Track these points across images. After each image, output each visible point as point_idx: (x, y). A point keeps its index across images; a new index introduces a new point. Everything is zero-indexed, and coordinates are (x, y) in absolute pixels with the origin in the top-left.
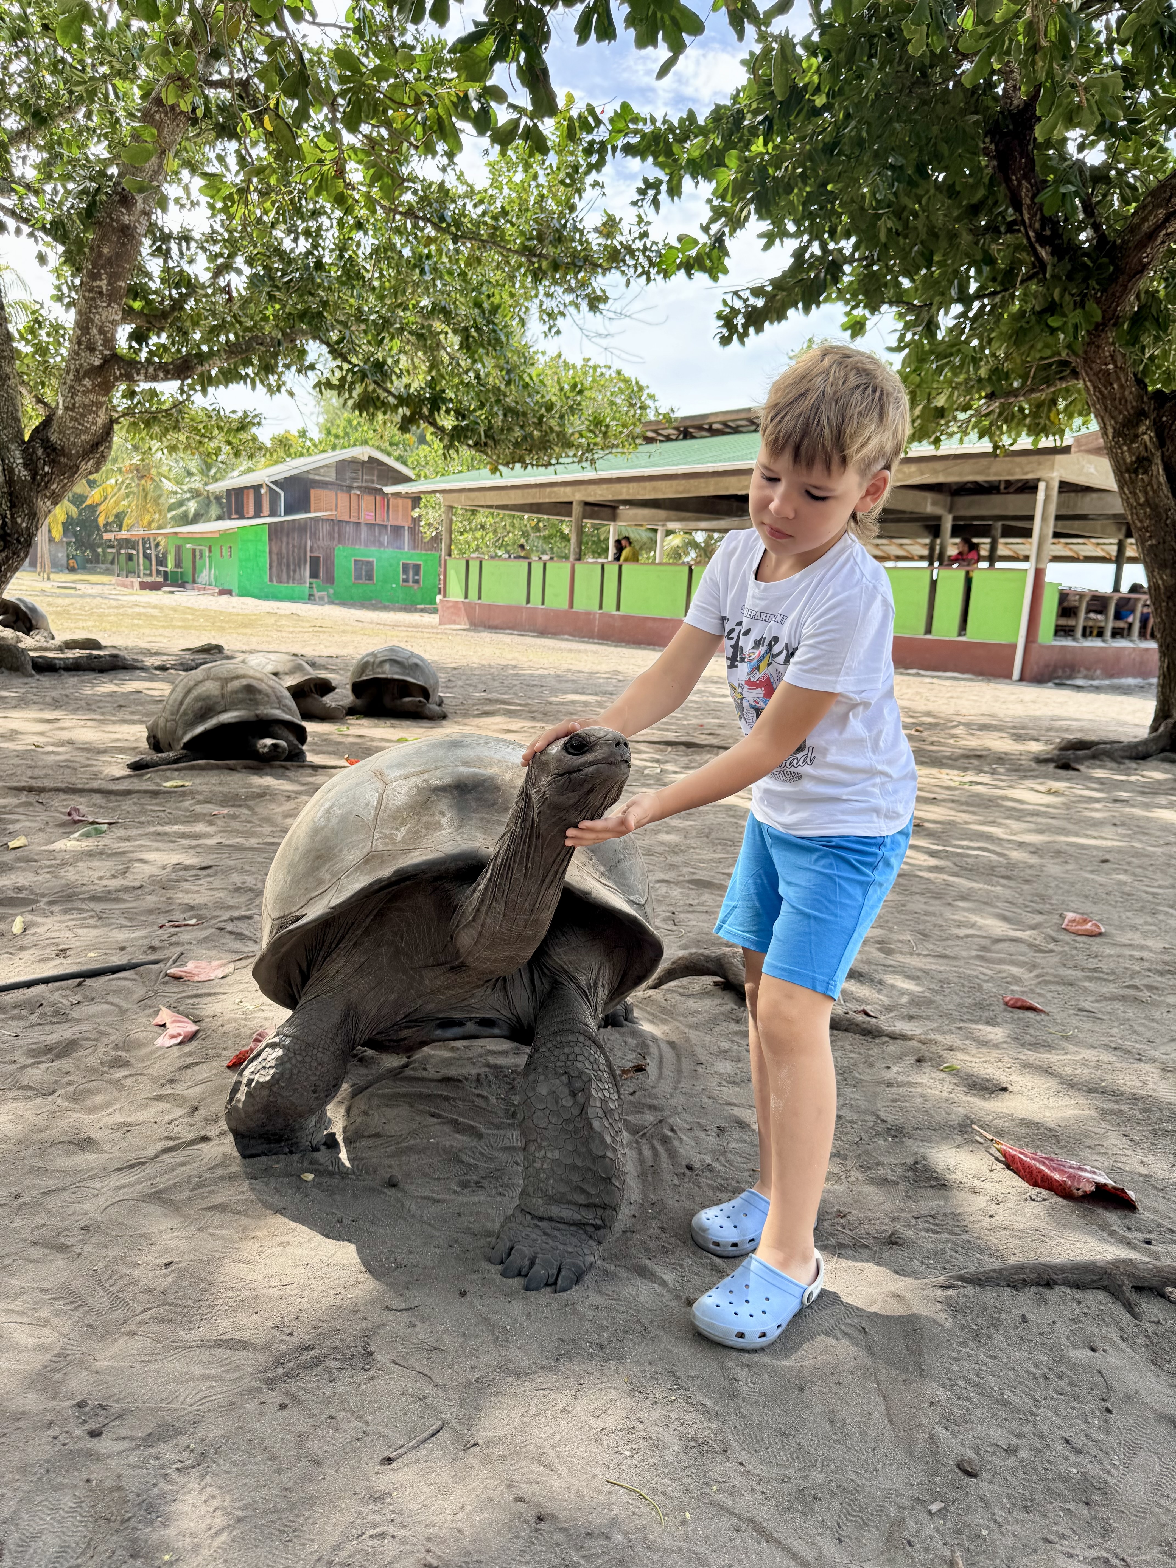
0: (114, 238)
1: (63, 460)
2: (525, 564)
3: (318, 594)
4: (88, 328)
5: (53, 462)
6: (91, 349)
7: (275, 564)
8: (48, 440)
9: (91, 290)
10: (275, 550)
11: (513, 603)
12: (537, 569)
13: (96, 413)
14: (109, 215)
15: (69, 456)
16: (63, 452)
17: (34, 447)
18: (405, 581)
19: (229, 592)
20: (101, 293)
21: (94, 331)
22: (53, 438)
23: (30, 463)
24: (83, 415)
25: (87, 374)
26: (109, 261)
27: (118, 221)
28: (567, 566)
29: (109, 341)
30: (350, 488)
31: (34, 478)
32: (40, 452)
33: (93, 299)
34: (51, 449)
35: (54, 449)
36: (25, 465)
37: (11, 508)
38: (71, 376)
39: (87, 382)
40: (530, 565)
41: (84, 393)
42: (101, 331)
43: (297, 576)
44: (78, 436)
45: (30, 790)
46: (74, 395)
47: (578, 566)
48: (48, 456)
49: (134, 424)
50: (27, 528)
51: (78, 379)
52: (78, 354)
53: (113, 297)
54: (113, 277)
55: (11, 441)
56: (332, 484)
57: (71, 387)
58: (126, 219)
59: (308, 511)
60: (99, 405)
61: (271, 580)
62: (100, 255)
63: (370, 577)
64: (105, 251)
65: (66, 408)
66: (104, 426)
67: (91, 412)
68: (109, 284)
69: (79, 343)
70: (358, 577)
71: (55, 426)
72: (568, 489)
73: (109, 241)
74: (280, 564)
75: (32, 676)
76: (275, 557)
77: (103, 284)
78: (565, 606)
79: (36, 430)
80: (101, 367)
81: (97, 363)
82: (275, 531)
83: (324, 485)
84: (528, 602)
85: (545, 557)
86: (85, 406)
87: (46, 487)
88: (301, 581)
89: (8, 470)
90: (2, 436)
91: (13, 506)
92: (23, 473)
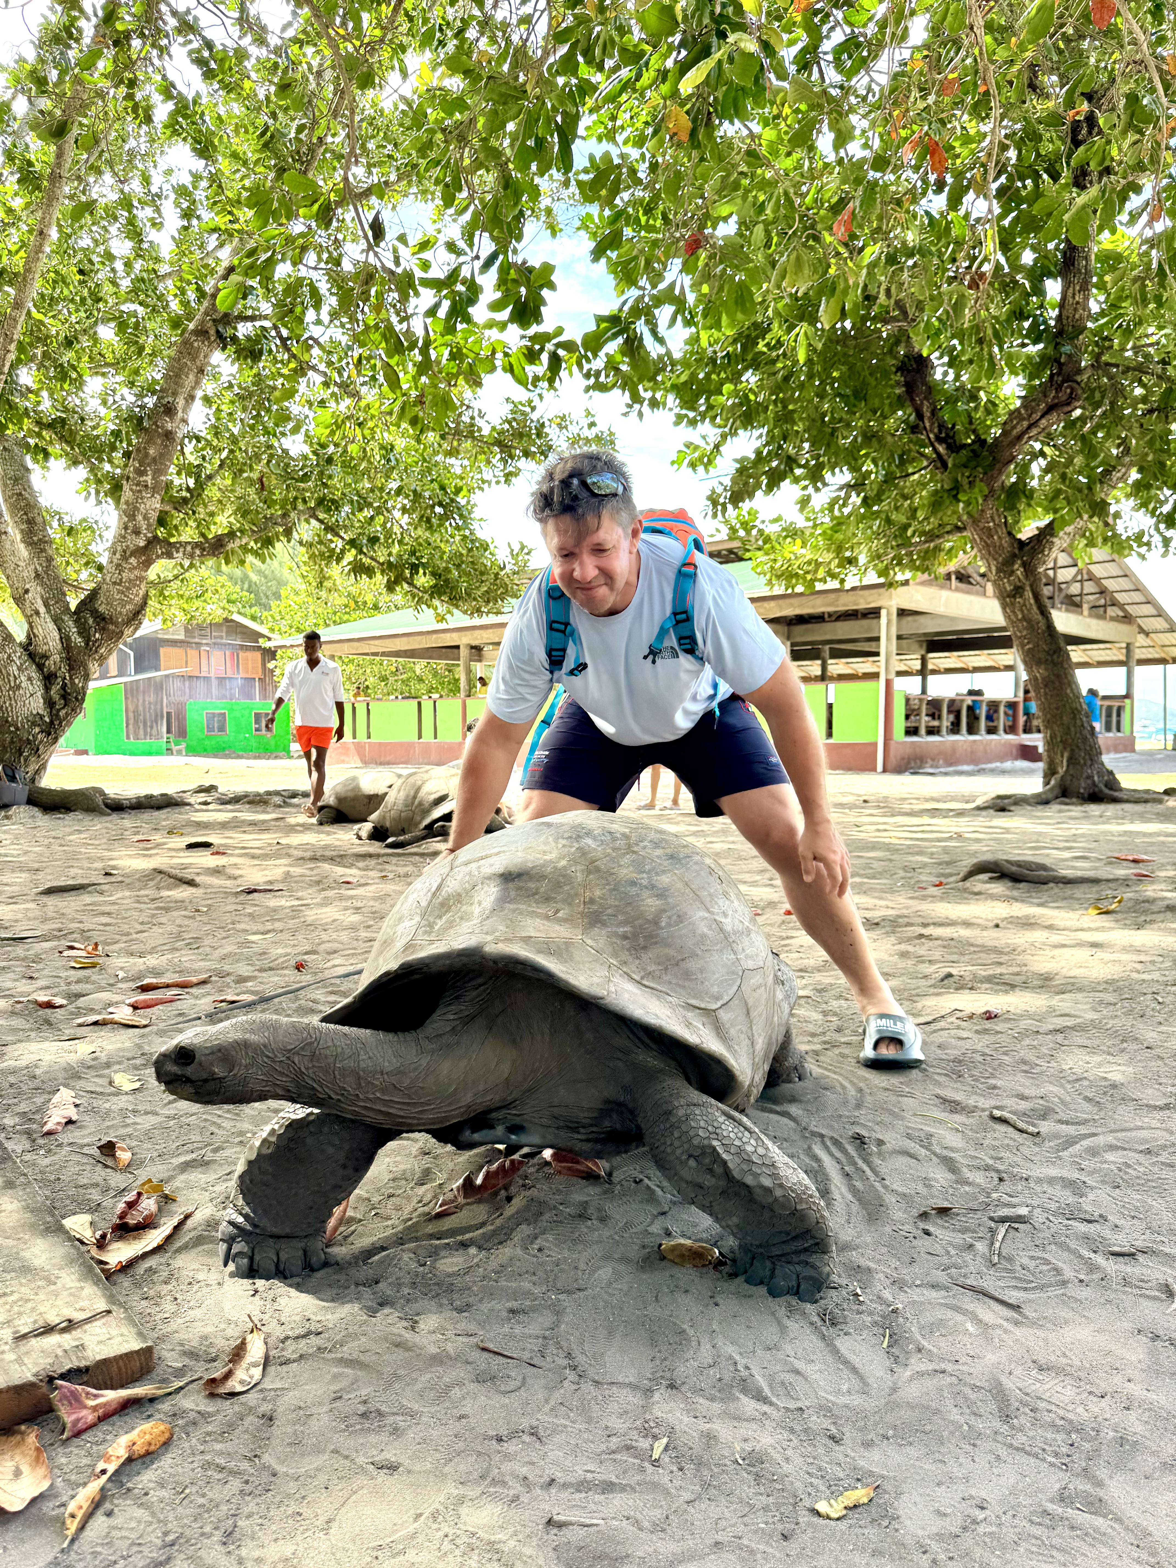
0: (159, 441)
1: (111, 626)
2: (414, 703)
3: (175, 748)
4: (132, 515)
5: (103, 630)
6: (137, 532)
7: (131, 722)
8: (97, 611)
9: (137, 485)
10: (131, 708)
11: (404, 740)
12: (427, 706)
14: (155, 423)
15: (116, 624)
16: (111, 620)
17: (83, 617)
18: (257, 730)
19: (85, 752)
20: (145, 486)
22: (102, 609)
23: (83, 631)
24: (128, 589)
25: (133, 554)
26: (154, 460)
27: (163, 427)
28: (458, 702)
29: (152, 527)
30: (198, 644)
31: (87, 644)
32: (91, 621)
33: (138, 491)
34: (100, 618)
35: (104, 619)
36: (80, 633)
37: (69, 671)
38: (118, 556)
39: (133, 560)
40: (419, 704)
41: (130, 570)
42: (143, 517)
43: (154, 732)
44: (124, 606)
46: (120, 571)
47: (469, 701)
48: (98, 624)
51: (125, 557)
52: (124, 537)
54: (154, 473)
55: (62, 612)
56: (182, 642)
57: (117, 565)
58: (169, 426)
59: (157, 668)
60: (140, 579)
61: (128, 738)
62: (147, 455)
63: (222, 729)
64: (151, 452)
67: (135, 585)
69: (126, 528)
70: (210, 729)
71: (101, 598)
72: (455, 635)
73: (153, 443)
74: (136, 721)
76: (131, 715)
77: (149, 479)
79: (83, 603)
80: (146, 547)
81: (142, 544)
82: (131, 690)
83: (174, 643)
84: (420, 737)
85: (435, 696)
86: (130, 581)
87: (97, 651)
88: (159, 737)
89: (65, 639)
90: (56, 609)
91: (71, 669)
92: (77, 640)
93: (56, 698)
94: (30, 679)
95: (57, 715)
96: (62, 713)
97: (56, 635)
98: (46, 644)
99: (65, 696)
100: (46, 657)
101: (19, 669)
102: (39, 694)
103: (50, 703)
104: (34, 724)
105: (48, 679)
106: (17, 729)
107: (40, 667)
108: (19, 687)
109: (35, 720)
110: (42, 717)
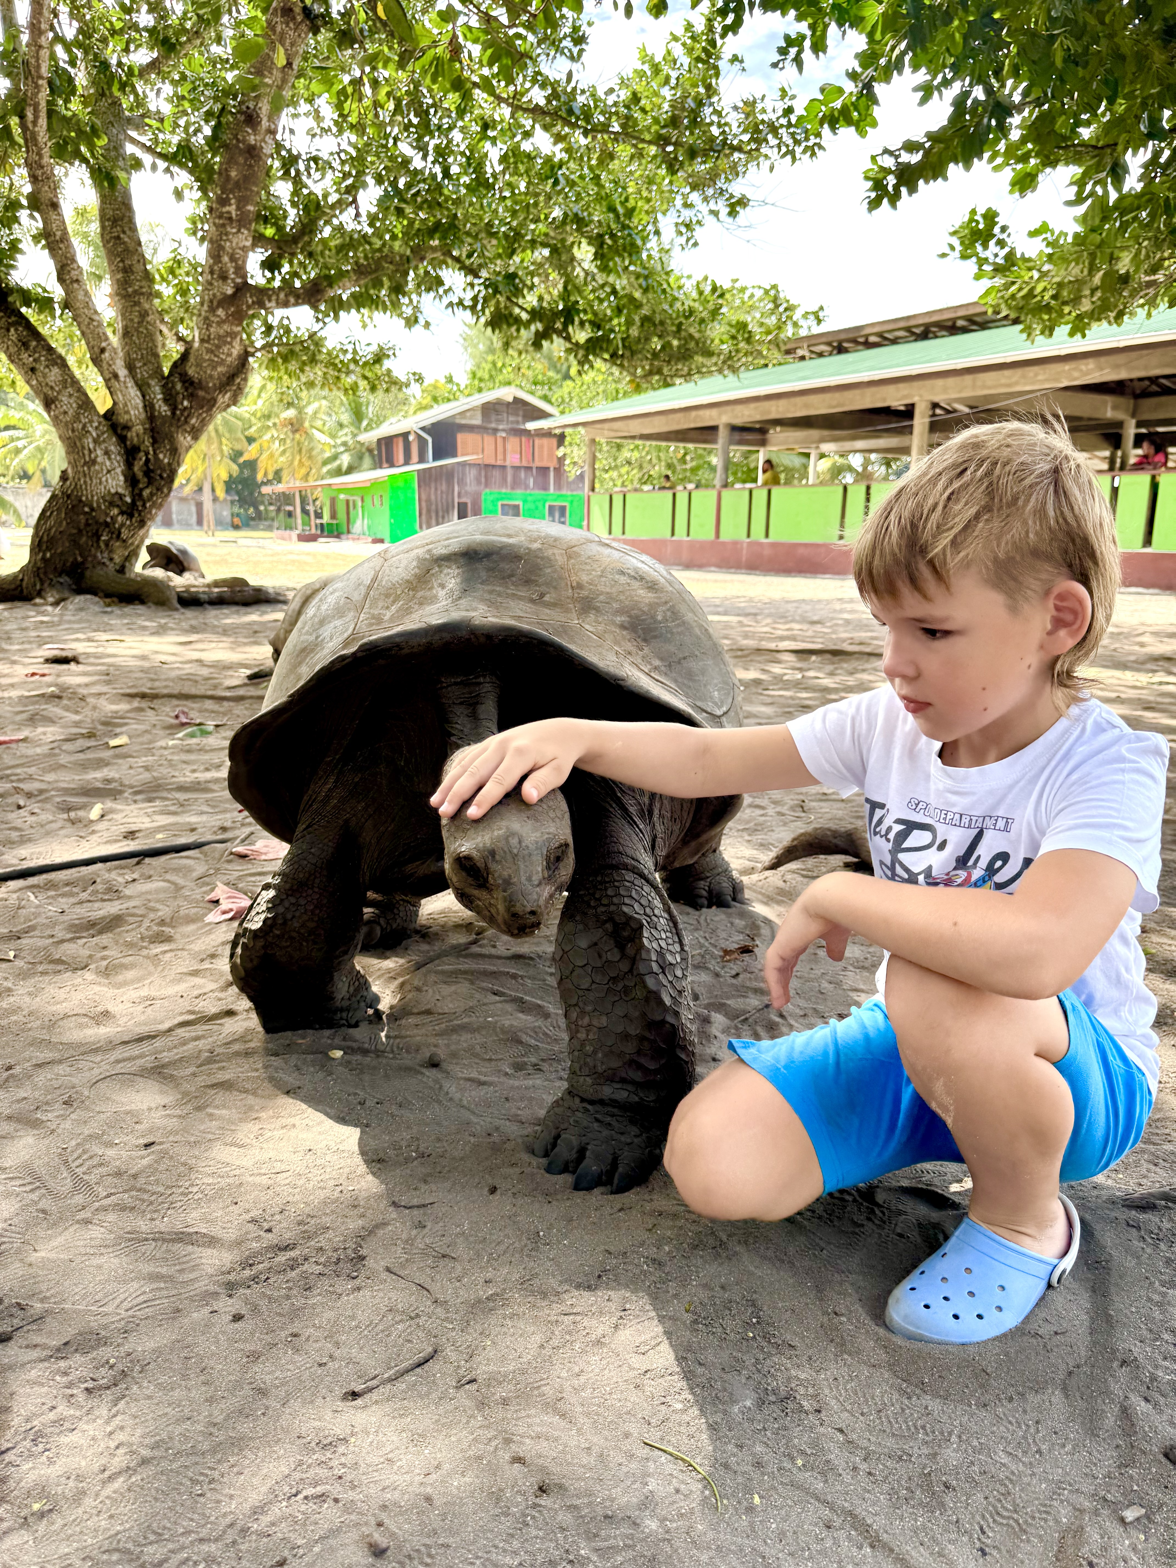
0: (241, 160)
1: (201, 393)
2: (669, 494)
4: (219, 256)
5: (192, 396)
6: (224, 277)
8: (186, 374)
9: (220, 217)
10: (424, 497)
11: (657, 536)
12: (682, 498)
13: (230, 343)
14: (236, 137)
15: (206, 389)
16: (200, 386)
17: (173, 383)
20: (230, 219)
21: (226, 259)
22: (191, 371)
23: (170, 398)
24: (218, 347)
25: (221, 304)
26: (237, 185)
27: (244, 141)
28: (713, 493)
29: (241, 271)
30: (496, 430)
31: (173, 413)
32: (179, 386)
33: (223, 225)
34: (189, 383)
35: (192, 383)
36: (165, 400)
37: (153, 444)
38: (206, 307)
39: (220, 312)
41: (219, 324)
42: (233, 259)
44: (214, 368)
45: (143, 696)
46: (209, 326)
47: (725, 493)
48: (186, 389)
49: (273, 360)
50: (169, 464)
51: (212, 310)
52: (211, 284)
53: (242, 222)
54: (242, 202)
55: (151, 377)
56: (477, 427)
57: (206, 318)
58: (252, 139)
59: (454, 455)
60: (233, 335)
61: (421, 527)
62: (228, 178)
64: (233, 174)
65: (202, 341)
66: (239, 356)
67: (225, 343)
68: (238, 209)
69: (212, 272)
71: (192, 359)
72: (714, 412)
73: (237, 163)
74: (429, 511)
75: (176, 610)
76: (424, 504)
77: (232, 209)
78: (711, 536)
79: (175, 365)
80: (234, 295)
81: (230, 291)
82: (424, 478)
83: (471, 428)
84: (673, 534)
85: (691, 486)
86: (220, 337)
87: (186, 422)
89: (149, 406)
90: (142, 372)
91: (155, 442)
92: (163, 409)
93: (140, 475)
94: (107, 453)
95: (140, 495)
96: (146, 493)
97: (138, 401)
98: (127, 412)
99: (148, 473)
100: (127, 428)
101: (95, 441)
102: (119, 470)
103: (132, 481)
104: (112, 504)
105: (130, 453)
106: (92, 509)
107: (122, 439)
108: (94, 462)
109: (114, 500)
110: (121, 496)
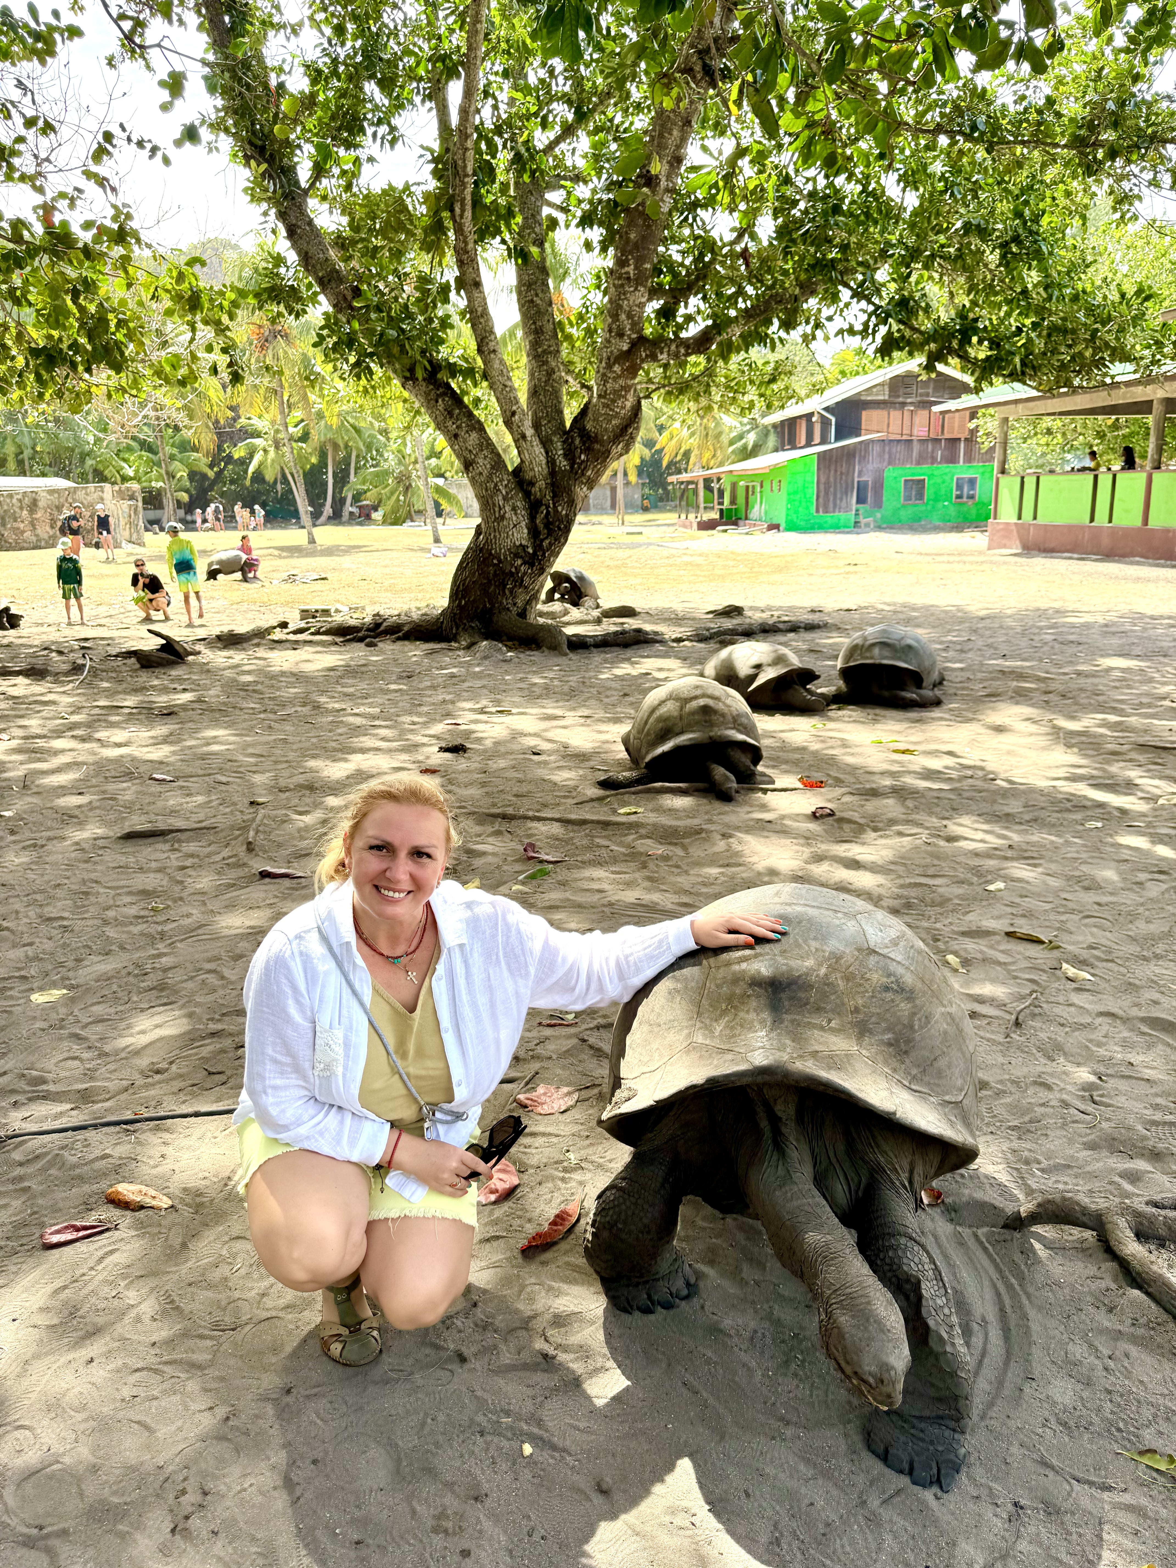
1: (597, 446)
3: (864, 523)
4: (617, 315)
5: (588, 450)
6: (621, 335)
7: (822, 494)
8: (584, 429)
9: (619, 278)
10: (823, 480)
11: (1074, 522)
12: (1105, 481)
13: (624, 397)
15: (601, 442)
16: (596, 439)
17: (573, 438)
18: (959, 497)
19: (777, 528)
20: (629, 278)
21: (623, 317)
22: (589, 426)
23: (569, 453)
24: (613, 401)
25: (617, 360)
26: (636, 246)
28: (1143, 476)
29: (637, 326)
30: (904, 404)
31: (572, 467)
32: (577, 441)
33: (622, 286)
34: (586, 437)
35: (589, 437)
36: (565, 455)
37: (553, 498)
38: (604, 365)
39: (617, 368)
41: (615, 379)
42: (630, 316)
43: (844, 504)
44: (609, 421)
46: (606, 382)
47: (1157, 476)
48: (584, 443)
50: (567, 515)
51: (609, 366)
52: (609, 341)
53: (639, 280)
54: (640, 261)
55: (554, 433)
56: (884, 402)
57: (604, 375)
59: (859, 434)
60: (627, 389)
61: (817, 511)
62: (628, 241)
63: (920, 496)
64: (632, 236)
65: (600, 396)
66: (633, 407)
67: (620, 396)
68: (636, 268)
69: (610, 331)
70: (908, 498)
71: (590, 415)
73: (636, 225)
74: (827, 493)
75: (566, 655)
76: (822, 487)
77: (631, 269)
78: (1138, 522)
79: (576, 420)
80: (629, 351)
81: (625, 347)
82: (824, 460)
83: (876, 405)
84: (1092, 519)
86: (615, 392)
87: (583, 474)
88: (848, 510)
89: (551, 462)
90: (546, 430)
91: (555, 496)
92: (563, 463)
93: (541, 526)
94: (514, 509)
95: (541, 545)
96: (545, 544)
97: (543, 459)
98: (532, 469)
99: (547, 524)
100: (532, 484)
101: (505, 499)
102: (523, 524)
103: (534, 532)
104: (517, 556)
105: (534, 507)
106: (500, 561)
107: (527, 494)
108: (503, 518)
109: (518, 552)
110: (524, 547)
